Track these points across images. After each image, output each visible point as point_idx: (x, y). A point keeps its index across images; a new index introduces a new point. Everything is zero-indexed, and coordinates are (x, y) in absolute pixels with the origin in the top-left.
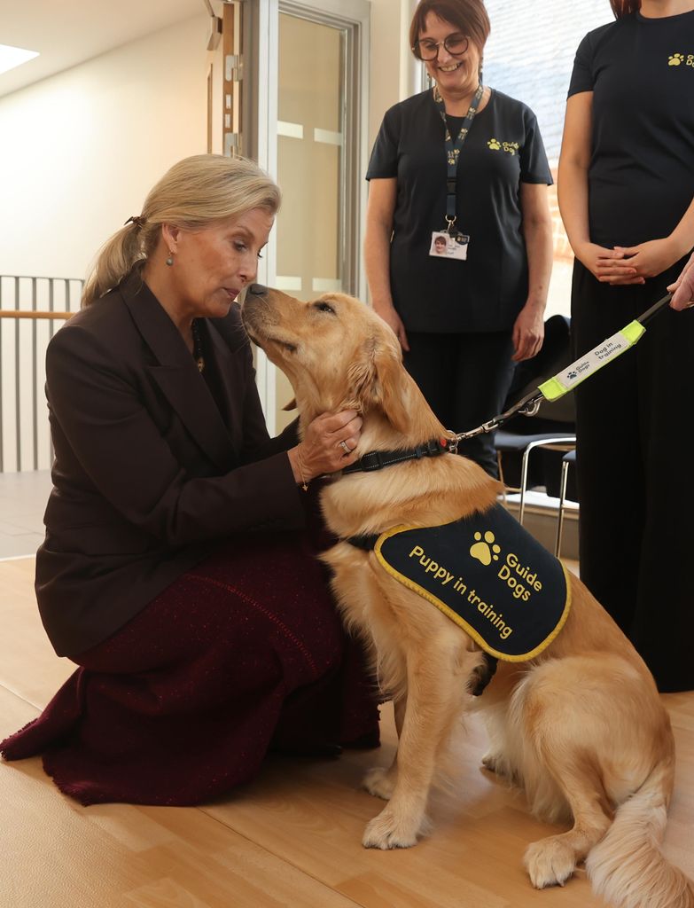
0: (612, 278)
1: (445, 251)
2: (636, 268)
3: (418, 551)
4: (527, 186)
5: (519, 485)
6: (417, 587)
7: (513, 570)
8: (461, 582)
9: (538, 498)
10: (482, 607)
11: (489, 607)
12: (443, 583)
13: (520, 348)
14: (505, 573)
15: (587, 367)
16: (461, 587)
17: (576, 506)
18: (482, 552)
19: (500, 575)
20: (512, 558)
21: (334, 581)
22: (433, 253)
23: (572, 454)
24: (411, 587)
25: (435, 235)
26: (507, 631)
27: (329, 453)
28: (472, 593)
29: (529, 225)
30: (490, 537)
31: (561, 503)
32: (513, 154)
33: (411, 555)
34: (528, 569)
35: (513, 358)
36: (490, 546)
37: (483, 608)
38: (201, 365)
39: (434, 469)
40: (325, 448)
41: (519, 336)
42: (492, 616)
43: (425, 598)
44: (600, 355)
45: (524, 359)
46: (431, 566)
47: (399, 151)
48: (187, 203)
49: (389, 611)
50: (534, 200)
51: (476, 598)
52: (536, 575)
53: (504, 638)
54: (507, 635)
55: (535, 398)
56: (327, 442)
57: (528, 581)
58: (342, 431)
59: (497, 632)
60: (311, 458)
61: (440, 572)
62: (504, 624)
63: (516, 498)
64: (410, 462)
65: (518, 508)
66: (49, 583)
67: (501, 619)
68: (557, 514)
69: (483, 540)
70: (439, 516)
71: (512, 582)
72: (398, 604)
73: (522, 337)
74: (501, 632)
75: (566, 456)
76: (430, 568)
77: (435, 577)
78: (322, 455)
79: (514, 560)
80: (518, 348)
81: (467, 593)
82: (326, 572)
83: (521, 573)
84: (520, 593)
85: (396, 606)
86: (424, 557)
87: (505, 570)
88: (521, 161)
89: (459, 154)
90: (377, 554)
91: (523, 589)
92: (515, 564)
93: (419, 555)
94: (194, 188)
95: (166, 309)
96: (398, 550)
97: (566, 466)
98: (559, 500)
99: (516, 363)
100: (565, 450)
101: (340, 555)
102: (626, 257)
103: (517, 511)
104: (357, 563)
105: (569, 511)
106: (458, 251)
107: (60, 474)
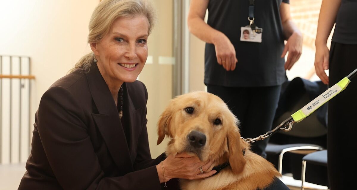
1: (249, 38)
15: (317, 103)
17: (311, 186)
22: (242, 39)
25: (243, 29)
27: (190, 174)
38: (121, 115)
44: (325, 96)
55: (290, 121)
75: (305, 158)
97: (305, 163)
98: (301, 182)
100: (305, 154)
106: (256, 37)
107: (31, 164)
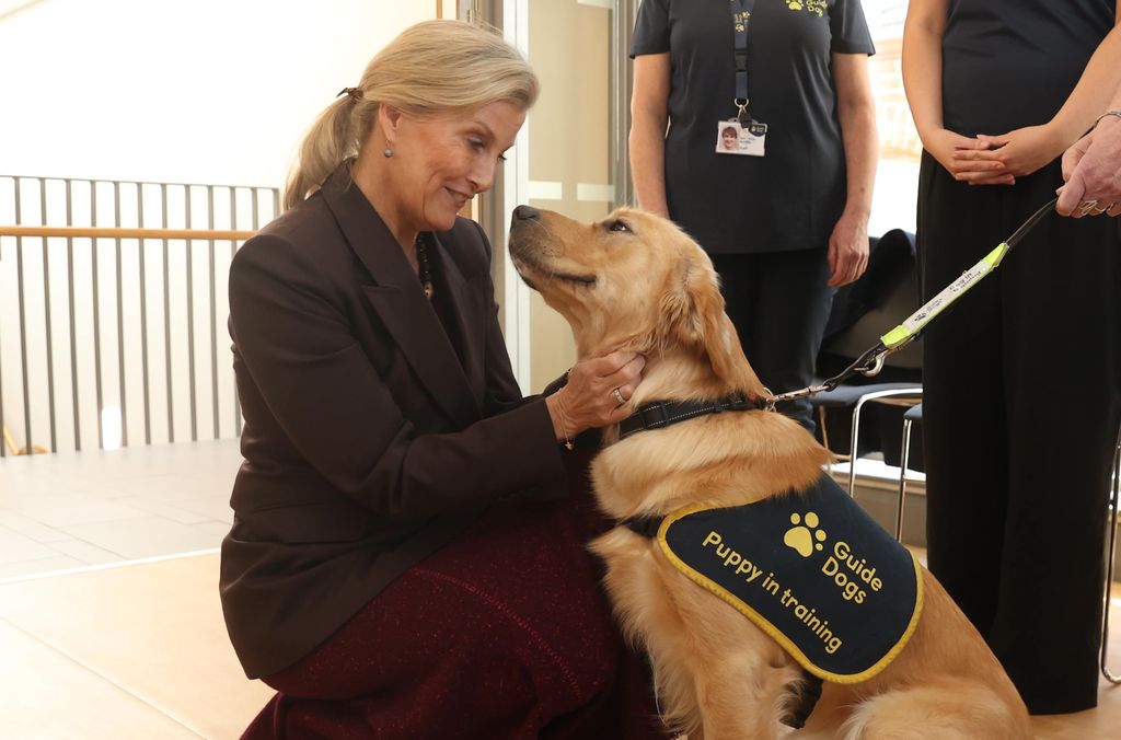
0: (973, 175)
1: (736, 146)
2: (1004, 162)
3: (714, 538)
4: (841, 58)
5: (847, 451)
6: (713, 585)
7: (842, 563)
8: (772, 579)
9: (872, 467)
10: (801, 611)
11: (810, 611)
12: (748, 580)
13: (839, 269)
14: (831, 568)
15: (938, 304)
16: (772, 585)
17: (921, 477)
18: (800, 540)
19: (824, 570)
20: (841, 548)
21: (608, 577)
22: (720, 149)
23: (917, 410)
24: (705, 585)
25: (722, 125)
26: (835, 643)
27: (599, 402)
28: (787, 593)
29: (844, 108)
30: (812, 519)
31: (903, 473)
32: (821, 15)
33: (705, 544)
34: (864, 561)
35: (830, 283)
36: (813, 531)
37: (802, 613)
38: (428, 292)
39: (741, 426)
40: (595, 395)
41: (836, 254)
42: (815, 623)
43: (724, 600)
45: (845, 283)
46: (731, 558)
47: (670, 17)
48: (414, 82)
49: (675, 615)
50: (851, 74)
51: (792, 599)
52: (874, 570)
53: (832, 652)
54: (835, 648)
55: (877, 351)
56: (596, 388)
57: (864, 578)
58: (615, 375)
59: (822, 644)
60: (575, 407)
61: (744, 566)
62: (830, 634)
63: (844, 468)
64: (707, 416)
65: (847, 481)
66: (237, 581)
67: (826, 627)
68: (897, 488)
69: (802, 524)
70: (742, 492)
71: (841, 579)
72: (686, 608)
73: (841, 256)
74: (827, 644)
75: (908, 413)
76: (730, 560)
77: (737, 572)
78: (591, 405)
79: (845, 550)
80: (835, 271)
81: (780, 593)
82: (598, 566)
83: (853, 568)
84: (852, 594)
85: (684, 610)
86: (722, 545)
87: (832, 563)
88: (832, 25)
89: (750, 18)
90: (661, 542)
91: (856, 588)
92: (846, 555)
93: (715, 543)
94: (426, 64)
95: (381, 216)
96: (688, 537)
97: (908, 424)
98: (899, 469)
99: (835, 291)
100: (907, 405)
101: (616, 543)
102: (992, 147)
103: (846, 485)
104: (636, 552)
105: (912, 483)
106: (752, 145)
107: (251, 441)
